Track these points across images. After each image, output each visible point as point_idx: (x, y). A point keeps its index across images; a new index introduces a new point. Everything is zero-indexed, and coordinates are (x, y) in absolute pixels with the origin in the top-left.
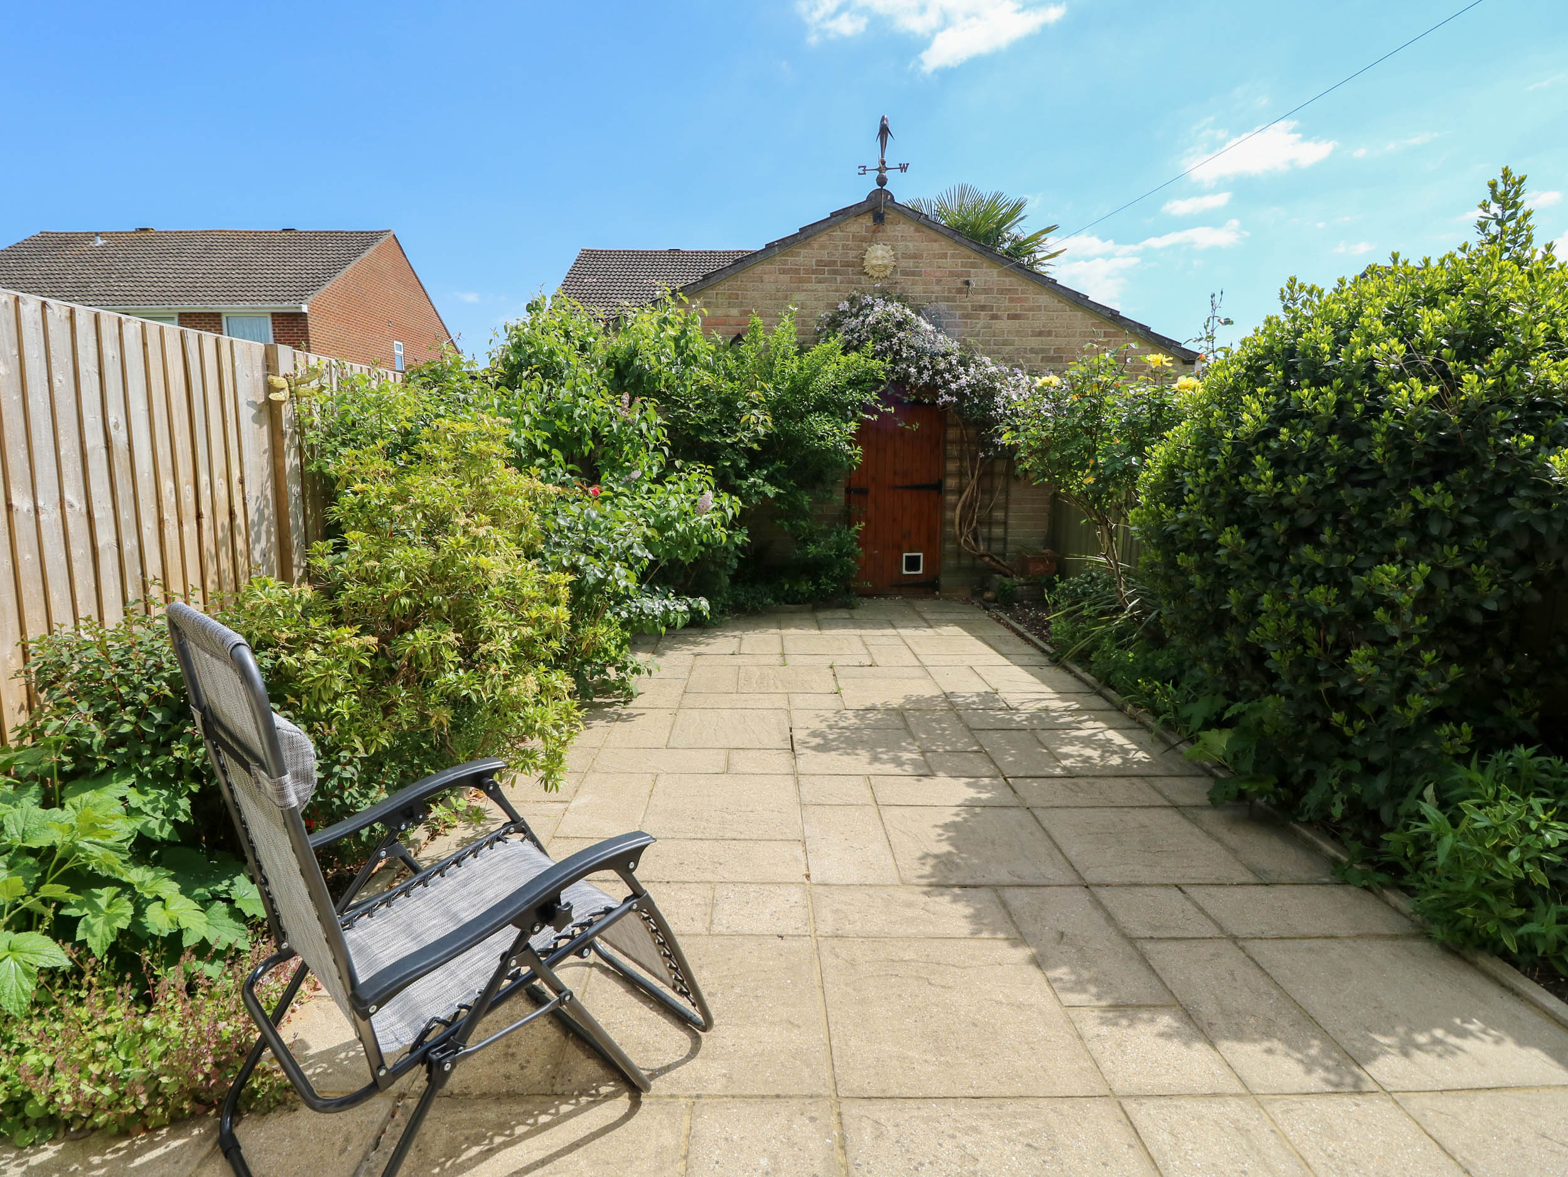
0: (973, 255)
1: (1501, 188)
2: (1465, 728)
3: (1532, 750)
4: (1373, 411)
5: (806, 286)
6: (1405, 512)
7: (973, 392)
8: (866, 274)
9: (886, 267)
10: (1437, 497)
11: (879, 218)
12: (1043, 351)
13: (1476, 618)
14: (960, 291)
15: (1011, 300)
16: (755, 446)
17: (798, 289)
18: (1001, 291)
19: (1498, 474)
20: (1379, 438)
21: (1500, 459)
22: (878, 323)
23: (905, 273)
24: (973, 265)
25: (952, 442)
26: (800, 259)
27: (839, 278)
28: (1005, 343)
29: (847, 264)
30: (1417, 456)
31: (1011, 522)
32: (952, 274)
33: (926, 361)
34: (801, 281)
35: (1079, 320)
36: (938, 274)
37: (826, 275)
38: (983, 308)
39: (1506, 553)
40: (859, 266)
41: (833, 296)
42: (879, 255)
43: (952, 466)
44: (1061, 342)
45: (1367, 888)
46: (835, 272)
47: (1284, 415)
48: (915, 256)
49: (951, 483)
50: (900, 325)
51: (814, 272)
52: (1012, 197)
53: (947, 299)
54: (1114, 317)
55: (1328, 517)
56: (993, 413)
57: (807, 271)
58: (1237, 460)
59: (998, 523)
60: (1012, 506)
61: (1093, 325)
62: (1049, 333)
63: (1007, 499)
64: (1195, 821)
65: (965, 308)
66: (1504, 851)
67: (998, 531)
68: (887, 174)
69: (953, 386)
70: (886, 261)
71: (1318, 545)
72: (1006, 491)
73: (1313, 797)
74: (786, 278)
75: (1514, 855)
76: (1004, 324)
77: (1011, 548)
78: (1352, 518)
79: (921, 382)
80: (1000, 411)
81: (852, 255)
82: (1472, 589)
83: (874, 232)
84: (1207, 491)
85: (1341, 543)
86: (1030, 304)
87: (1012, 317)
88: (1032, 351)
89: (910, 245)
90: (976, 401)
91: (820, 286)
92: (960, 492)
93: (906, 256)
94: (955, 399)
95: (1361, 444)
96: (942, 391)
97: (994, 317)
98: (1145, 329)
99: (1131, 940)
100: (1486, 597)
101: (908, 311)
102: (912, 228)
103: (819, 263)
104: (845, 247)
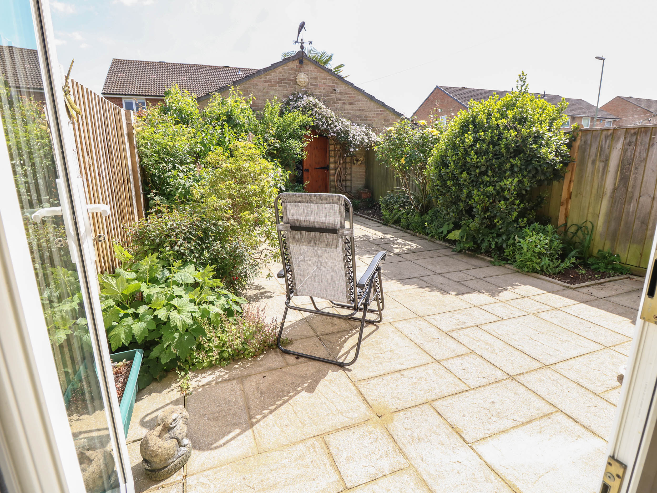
0: (336, 79)
1: (522, 77)
2: (525, 219)
3: (538, 223)
4: (500, 139)
5: (275, 88)
6: (508, 165)
7: (341, 132)
8: (298, 84)
9: (305, 82)
10: (516, 162)
11: (301, 62)
12: (361, 116)
13: (524, 192)
14: (332, 93)
15: (350, 97)
16: (275, 152)
17: (272, 89)
18: (346, 94)
19: (529, 154)
20: (502, 146)
21: (530, 151)
22: (307, 104)
23: (312, 85)
24: (336, 83)
25: (332, 151)
26: (272, 77)
27: (287, 85)
28: (348, 113)
29: (290, 80)
30: (511, 150)
31: (353, 180)
32: (329, 86)
33: (324, 120)
34: (273, 86)
35: (373, 106)
36: (324, 86)
37: (282, 84)
38: (340, 100)
39: (531, 175)
40: (295, 80)
41: (286, 93)
42: (302, 77)
43: (332, 160)
44: (367, 114)
45: (500, 265)
46: (286, 83)
47: (476, 140)
48: (315, 78)
49: (332, 166)
50: (314, 105)
51: (278, 82)
52: (329, 53)
53: (328, 96)
54: (383, 105)
55: (489, 168)
56: (349, 140)
57: (275, 82)
58: (464, 153)
59: (348, 180)
60: (353, 174)
61: (377, 108)
62: (363, 110)
63: (351, 171)
64: (453, 258)
65: (334, 99)
66: (536, 246)
67: (348, 183)
68: (304, 45)
69: (335, 130)
70: (305, 80)
71: (488, 176)
72: (351, 168)
73: (484, 246)
74: (266, 84)
75: (539, 247)
76: (347, 106)
77: (353, 189)
78: (495, 168)
79: (323, 128)
80: (351, 139)
81: (292, 77)
82: (524, 185)
83: (300, 68)
84: (456, 162)
85: (493, 175)
86: (356, 99)
87: (350, 104)
88: (357, 116)
89: (313, 74)
90: (343, 135)
91: (280, 88)
92: (336, 169)
93: (312, 78)
94: (336, 135)
95: (497, 148)
96: (330, 132)
97: (344, 103)
98: (393, 110)
99: (458, 282)
100: (526, 187)
101: (317, 100)
102: (314, 67)
103: (279, 79)
104: (289, 73)
